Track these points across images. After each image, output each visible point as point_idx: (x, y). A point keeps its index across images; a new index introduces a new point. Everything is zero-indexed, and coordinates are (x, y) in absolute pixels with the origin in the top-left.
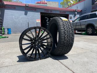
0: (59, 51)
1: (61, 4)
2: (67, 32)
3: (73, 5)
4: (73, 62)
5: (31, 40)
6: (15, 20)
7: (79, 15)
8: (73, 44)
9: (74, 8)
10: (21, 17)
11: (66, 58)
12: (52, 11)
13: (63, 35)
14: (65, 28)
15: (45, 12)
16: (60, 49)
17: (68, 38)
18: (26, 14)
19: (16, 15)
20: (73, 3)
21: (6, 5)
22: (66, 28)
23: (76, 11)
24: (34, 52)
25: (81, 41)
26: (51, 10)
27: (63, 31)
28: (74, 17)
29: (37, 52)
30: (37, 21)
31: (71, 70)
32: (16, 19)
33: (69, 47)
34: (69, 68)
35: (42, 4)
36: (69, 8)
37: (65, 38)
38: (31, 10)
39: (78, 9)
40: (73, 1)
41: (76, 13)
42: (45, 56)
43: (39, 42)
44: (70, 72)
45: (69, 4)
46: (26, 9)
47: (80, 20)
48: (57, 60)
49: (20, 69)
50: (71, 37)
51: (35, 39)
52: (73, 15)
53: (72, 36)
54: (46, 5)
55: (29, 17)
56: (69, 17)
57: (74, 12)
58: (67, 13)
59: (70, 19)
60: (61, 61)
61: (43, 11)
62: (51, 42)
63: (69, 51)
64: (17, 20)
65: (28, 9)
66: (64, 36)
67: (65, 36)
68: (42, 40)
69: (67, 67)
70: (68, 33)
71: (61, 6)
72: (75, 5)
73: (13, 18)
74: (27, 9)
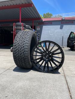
5: (41, 53)
10: (56, 31)
18: (61, 28)
19: (52, 30)
21: (44, 21)
32: (52, 34)
46: (62, 23)
65: (64, 23)
73: (49, 33)
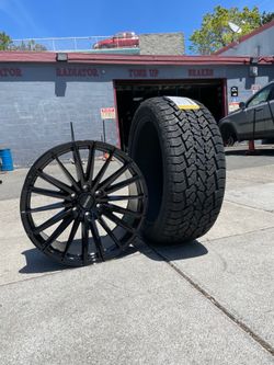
0: (170, 228)
1: (193, 39)
2: (193, 157)
3: (242, 39)
4: (225, 264)
5: (63, 192)
6: (24, 118)
7: (267, 78)
8: (221, 197)
9: (246, 51)
10: (42, 104)
11: (202, 251)
12: (157, 72)
13: (179, 168)
14: (185, 138)
15: (133, 78)
16: (171, 221)
17: (198, 175)
19: (25, 99)
20: (240, 31)
22: (191, 139)
23: (255, 65)
24: (78, 235)
25: (271, 181)
26: (155, 69)
27: (177, 151)
28: (248, 86)
29: (90, 235)
30: (105, 116)
31: (211, 298)
33: (205, 212)
34: (202, 292)
35: (118, 49)
36: (227, 53)
37: (187, 178)
38: (80, 74)
39: (263, 55)
40: (240, 25)
41: (255, 70)
42: (118, 247)
43: (94, 197)
44: (207, 303)
45: (226, 36)
46: (58, 74)
47: (269, 98)
48: (164, 260)
49: (25, 300)
50: (210, 173)
51: (78, 189)
52: (244, 80)
53: (214, 168)
54: (134, 48)
55: (71, 104)
56: (229, 90)
57: (245, 69)
58: (216, 75)
59: (229, 95)
60: (180, 263)
61: (125, 76)
62: (140, 194)
63: (211, 226)
64: (31, 117)
66: (184, 171)
67: (189, 171)
68: (102, 188)
69: (196, 286)
70: (197, 157)
71: (196, 48)
72: (250, 40)
73: (14, 110)
74: (64, 71)
